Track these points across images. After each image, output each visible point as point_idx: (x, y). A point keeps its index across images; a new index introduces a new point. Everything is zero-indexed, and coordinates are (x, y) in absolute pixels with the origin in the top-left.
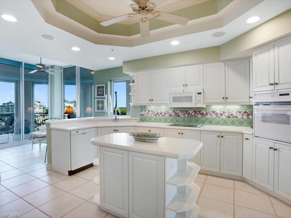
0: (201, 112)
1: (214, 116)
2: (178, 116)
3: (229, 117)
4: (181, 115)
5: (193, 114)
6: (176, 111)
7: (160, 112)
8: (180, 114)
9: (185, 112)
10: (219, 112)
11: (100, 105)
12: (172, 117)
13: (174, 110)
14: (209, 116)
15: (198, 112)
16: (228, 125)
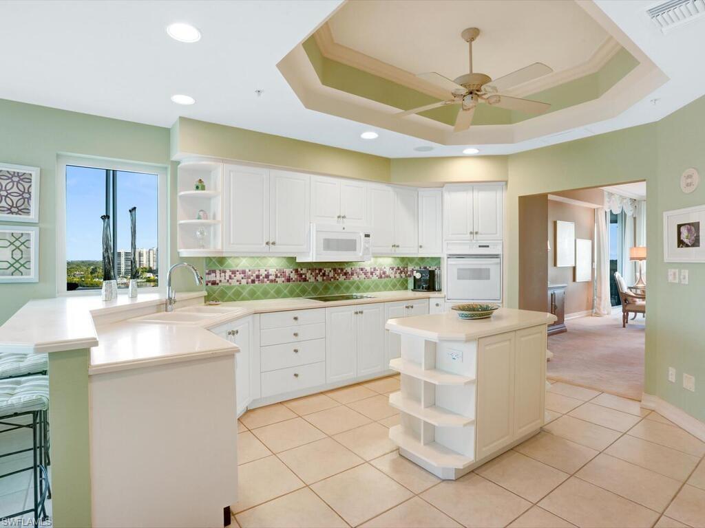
0: (345, 271)
1: (363, 276)
2: (305, 280)
3: (381, 277)
4: (310, 278)
5: (331, 275)
6: (299, 270)
7: (263, 273)
8: (308, 275)
9: (317, 271)
10: (368, 269)
12: (291, 284)
13: (295, 267)
14: (355, 277)
15: (339, 271)
16: (380, 291)
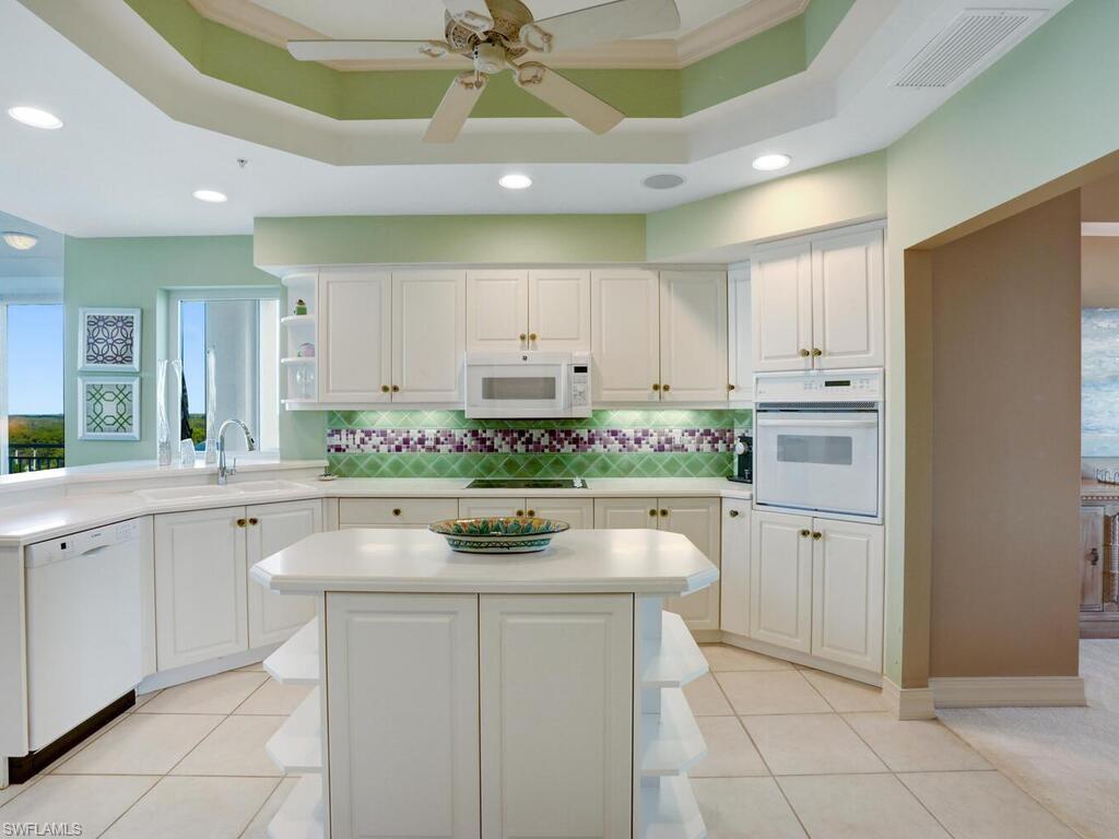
0: (574, 435)
1: (617, 445)
2: (491, 449)
3: (661, 449)
4: (501, 446)
5: (545, 441)
6: (480, 431)
7: (415, 436)
8: (497, 441)
9: (515, 435)
10: (630, 433)
11: (109, 408)
12: (464, 454)
13: (474, 427)
14: (598, 447)
15: (562, 435)
16: (658, 475)
